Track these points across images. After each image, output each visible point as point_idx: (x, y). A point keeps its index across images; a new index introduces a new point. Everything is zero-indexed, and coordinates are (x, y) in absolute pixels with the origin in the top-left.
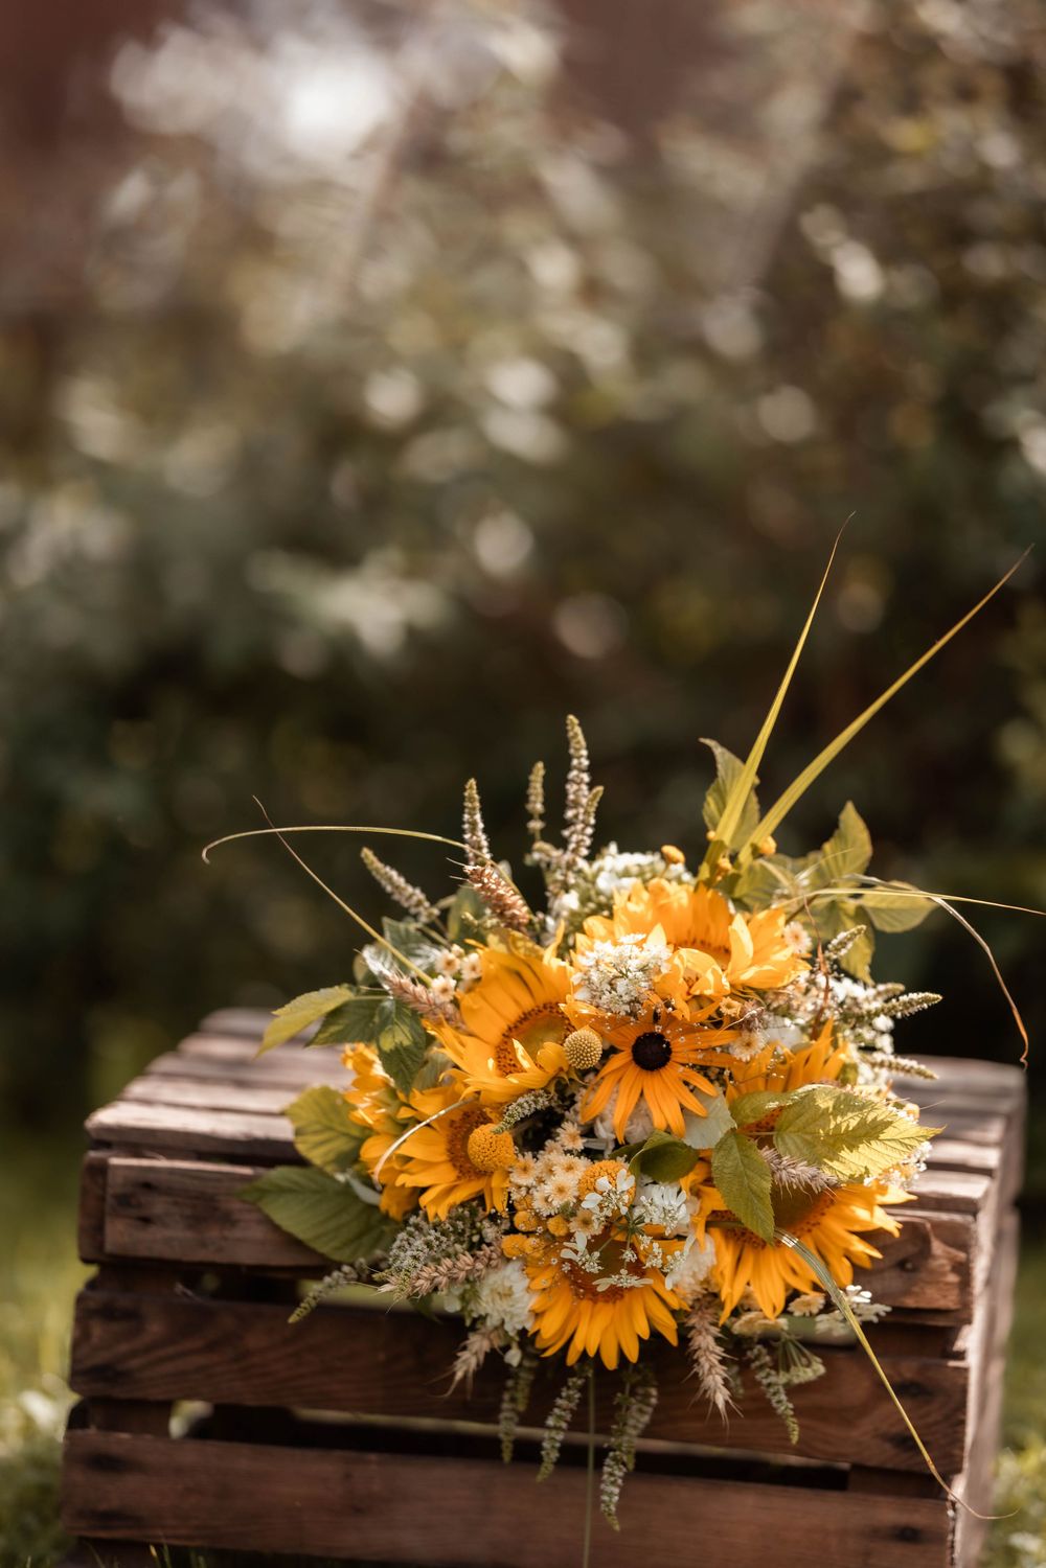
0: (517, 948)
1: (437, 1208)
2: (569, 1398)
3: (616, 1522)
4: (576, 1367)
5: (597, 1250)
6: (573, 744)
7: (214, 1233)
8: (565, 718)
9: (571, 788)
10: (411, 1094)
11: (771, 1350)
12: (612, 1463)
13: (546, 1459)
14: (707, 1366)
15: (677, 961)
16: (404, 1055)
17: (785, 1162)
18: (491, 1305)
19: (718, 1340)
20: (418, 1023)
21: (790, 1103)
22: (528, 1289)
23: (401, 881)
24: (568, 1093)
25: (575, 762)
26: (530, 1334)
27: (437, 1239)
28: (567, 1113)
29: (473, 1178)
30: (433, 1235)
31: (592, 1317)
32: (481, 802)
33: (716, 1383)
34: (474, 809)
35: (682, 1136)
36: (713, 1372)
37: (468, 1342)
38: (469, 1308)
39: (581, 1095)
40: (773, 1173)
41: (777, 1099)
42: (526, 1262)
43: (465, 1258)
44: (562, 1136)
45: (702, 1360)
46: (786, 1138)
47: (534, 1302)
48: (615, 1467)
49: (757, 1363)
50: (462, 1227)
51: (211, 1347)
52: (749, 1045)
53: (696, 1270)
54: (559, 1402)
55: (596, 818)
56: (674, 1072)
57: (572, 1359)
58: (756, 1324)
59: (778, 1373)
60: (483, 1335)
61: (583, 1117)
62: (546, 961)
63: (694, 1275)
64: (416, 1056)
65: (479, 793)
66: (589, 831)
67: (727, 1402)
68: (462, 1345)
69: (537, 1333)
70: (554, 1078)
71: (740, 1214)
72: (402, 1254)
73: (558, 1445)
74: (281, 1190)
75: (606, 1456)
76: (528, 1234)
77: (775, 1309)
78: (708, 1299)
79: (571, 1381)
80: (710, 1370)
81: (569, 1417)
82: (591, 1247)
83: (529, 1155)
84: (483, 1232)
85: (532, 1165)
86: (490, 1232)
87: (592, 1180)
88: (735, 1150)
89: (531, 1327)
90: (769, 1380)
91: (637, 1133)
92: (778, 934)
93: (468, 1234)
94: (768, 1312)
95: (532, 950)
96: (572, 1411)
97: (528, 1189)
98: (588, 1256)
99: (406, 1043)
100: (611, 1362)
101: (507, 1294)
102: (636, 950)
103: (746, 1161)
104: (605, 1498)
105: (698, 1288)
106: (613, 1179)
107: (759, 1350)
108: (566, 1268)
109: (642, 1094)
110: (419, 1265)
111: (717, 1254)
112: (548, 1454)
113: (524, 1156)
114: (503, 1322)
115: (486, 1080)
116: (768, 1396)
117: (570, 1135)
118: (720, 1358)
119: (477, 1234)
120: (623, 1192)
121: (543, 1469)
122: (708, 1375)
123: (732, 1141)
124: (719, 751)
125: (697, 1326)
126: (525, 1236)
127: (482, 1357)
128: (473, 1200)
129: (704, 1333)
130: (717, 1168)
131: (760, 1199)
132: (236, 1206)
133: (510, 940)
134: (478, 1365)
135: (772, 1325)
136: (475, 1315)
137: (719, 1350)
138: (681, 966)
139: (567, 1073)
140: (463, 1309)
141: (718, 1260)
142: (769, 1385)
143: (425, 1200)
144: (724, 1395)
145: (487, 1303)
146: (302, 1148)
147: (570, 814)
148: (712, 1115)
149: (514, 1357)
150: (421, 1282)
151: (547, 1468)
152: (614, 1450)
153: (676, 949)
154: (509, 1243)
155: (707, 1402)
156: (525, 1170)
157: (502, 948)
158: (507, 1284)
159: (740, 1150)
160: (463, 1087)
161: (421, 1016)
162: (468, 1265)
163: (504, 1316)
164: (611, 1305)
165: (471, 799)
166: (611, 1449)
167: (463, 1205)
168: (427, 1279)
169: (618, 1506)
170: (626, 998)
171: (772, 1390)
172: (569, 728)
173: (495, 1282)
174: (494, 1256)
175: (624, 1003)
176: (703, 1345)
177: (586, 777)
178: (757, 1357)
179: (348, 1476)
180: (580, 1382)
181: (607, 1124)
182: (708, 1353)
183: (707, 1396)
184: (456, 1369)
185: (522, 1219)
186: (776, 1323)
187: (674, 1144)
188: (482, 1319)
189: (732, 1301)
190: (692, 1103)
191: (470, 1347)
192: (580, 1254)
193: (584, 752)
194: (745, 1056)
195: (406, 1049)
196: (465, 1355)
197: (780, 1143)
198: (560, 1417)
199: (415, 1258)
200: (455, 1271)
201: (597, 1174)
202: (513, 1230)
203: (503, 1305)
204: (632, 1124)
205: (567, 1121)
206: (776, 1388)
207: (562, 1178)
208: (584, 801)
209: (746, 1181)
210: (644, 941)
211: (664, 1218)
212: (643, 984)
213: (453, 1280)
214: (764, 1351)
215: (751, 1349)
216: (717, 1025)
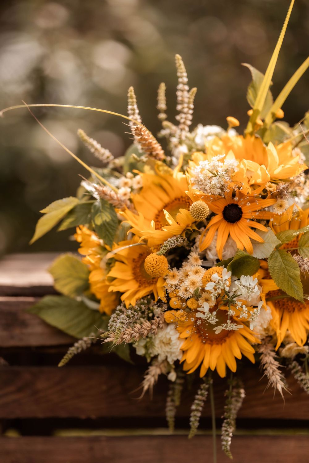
0: (160, 171)
1: (130, 301)
2: (202, 395)
3: (230, 454)
4: (204, 379)
5: (215, 311)
6: (179, 71)
7: (17, 331)
8: (174, 56)
9: (179, 93)
10: (113, 246)
11: (301, 363)
12: (226, 425)
13: (192, 426)
14: (271, 371)
15: (242, 166)
16: (108, 226)
17: (305, 261)
18: (160, 349)
19: (275, 359)
20: (114, 211)
21: (305, 231)
22: (179, 338)
23: (98, 146)
24: (192, 238)
25: (180, 80)
26: (181, 362)
27: (132, 313)
28: (192, 248)
29: (146, 285)
30: (130, 312)
31: (211, 352)
32: (137, 98)
33: (277, 379)
34: (133, 102)
35: (251, 253)
36: (275, 374)
37: (149, 370)
38: (149, 352)
39: (199, 238)
40: (300, 266)
41: (298, 231)
42: (177, 324)
43: (146, 324)
44: (191, 259)
45: (269, 368)
46: (305, 250)
47: (182, 345)
48: (228, 427)
49: (295, 370)
50: (144, 308)
51: (19, 390)
52: (281, 206)
53: (263, 322)
54: (197, 397)
55: (194, 105)
56: (244, 223)
57: (203, 373)
58: (293, 350)
59: (305, 374)
60: (157, 366)
61: (201, 249)
62: (174, 176)
63: (261, 326)
64: (114, 227)
65: (135, 94)
66: (191, 112)
67: (283, 389)
68: (146, 372)
69: (184, 361)
70: (184, 230)
71: (285, 289)
72: (115, 324)
73: (198, 419)
74: (49, 307)
75: (223, 422)
76: (177, 310)
77: (302, 341)
78: (269, 339)
79: (202, 386)
80: (273, 373)
81: (202, 404)
82: (211, 311)
83: (175, 269)
84: (154, 311)
85: (177, 274)
86: (157, 311)
87: (209, 276)
88: (279, 257)
89: (181, 358)
90: (302, 378)
91: (229, 254)
92: (289, 154)
93: (146, 313)
94: (299, 343)
95: (167, 172)
96: (204, 401)
97: (176, 286)
98: (210, 314)
99: (108, 220)
100: (222, 373)
101: (168, 343)
102: (220, 164)
103: (285, 262)
104: (224, 443)
105: (264, 333)
106: (220, 275)
107: (295, 364)
108: (199, 322)
109: (229, 235)
110: (125, 326)
111: (272, 314)
112: (193, 424)
113: (172, 270)
114: (167, 357)
115: (151, 232)
116: (302, 386)
117: (195, 258)
118: (277, 367)
119: (151, 312)
120: (226, 280)
121: (191, 432)
122: (272, 376)
123: (277, 254)
124: (252, 69)
125: (264, 352)
126: (175, 311)
127: (157, 377)
128: (148, 295)
129: (268, 356)
130: (271, 267)
131: (295, 280)
132: (27, 317)
133: (156, 167)
134: (155, 382)
135: (301, 350)
136: (152, 355)
137: (276, 363)
138: (244, 169)
139: (191, 227)
140: (146, 353)
141: (273, 317)
142: (302, 380)
143: (123, 298)
144: (281, 385)
145: (158, 348)
146: (58, 287)
147: (179, 107)
148: (266, 241)
149: (172, 376)
150: (126, 336)
151: (193, 431)
152: (227, 419)
153: (241, 161)
154: (168, 315)
155: (272, 388)
156: (174, 276)
157: (152, 173)
158: (168, 337)
159: (282, 257)
160: (139, 238)
161: (115, 207)
162: (149, 327)
163: (166, 354)
164: (220, 346)
165: (131, 97)
166: (225, 419)
167: (143, 298)
168: (129, 335)
169: (231, 446)
170: (219, 185)
171: (304, 382)
172: (177, 61)
173: (162, 336)
174: (161, 322)
175: (217, 188)
176: (268, 361)
177: (187, 88)
178: (294, 367)
179: (91, 449)
180: (207, 386)
181: (213, 251)
182: (271, 365)
183: (273, 386)
184: (144, 385)
185: (174, 302)
186: (303, 349)
187: (248, 257)
188: (156, 357)
189: (281, 339)
190: (256, 236)
191: (150, 373)
192: (206, 314)
193: (185, 74)
194: (279, 212)
195: (108, 223)
196: (148, 377)
197: (302, 252)
198: (198, 405)
199: (122, 323)
200: (142, 330)
201: (211, 273)
202: (170, 309)
203: (167, 349)
204: (225, 251)
205: (193, 252)
206: (305, 381)
207: (193, 277)
208: (186, 100)
209: (286, 272)
210: (224, 158)
211: (248, 292)
212: (226, 178)
213: (141, 335)
214: (297, 364)
215: (291, 364)
216: (264, 197)
